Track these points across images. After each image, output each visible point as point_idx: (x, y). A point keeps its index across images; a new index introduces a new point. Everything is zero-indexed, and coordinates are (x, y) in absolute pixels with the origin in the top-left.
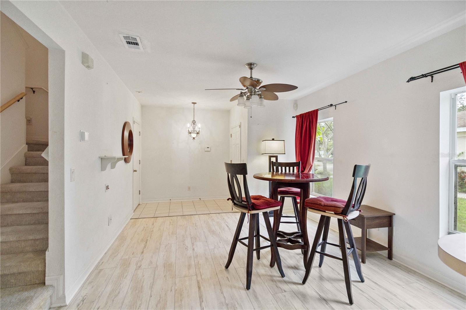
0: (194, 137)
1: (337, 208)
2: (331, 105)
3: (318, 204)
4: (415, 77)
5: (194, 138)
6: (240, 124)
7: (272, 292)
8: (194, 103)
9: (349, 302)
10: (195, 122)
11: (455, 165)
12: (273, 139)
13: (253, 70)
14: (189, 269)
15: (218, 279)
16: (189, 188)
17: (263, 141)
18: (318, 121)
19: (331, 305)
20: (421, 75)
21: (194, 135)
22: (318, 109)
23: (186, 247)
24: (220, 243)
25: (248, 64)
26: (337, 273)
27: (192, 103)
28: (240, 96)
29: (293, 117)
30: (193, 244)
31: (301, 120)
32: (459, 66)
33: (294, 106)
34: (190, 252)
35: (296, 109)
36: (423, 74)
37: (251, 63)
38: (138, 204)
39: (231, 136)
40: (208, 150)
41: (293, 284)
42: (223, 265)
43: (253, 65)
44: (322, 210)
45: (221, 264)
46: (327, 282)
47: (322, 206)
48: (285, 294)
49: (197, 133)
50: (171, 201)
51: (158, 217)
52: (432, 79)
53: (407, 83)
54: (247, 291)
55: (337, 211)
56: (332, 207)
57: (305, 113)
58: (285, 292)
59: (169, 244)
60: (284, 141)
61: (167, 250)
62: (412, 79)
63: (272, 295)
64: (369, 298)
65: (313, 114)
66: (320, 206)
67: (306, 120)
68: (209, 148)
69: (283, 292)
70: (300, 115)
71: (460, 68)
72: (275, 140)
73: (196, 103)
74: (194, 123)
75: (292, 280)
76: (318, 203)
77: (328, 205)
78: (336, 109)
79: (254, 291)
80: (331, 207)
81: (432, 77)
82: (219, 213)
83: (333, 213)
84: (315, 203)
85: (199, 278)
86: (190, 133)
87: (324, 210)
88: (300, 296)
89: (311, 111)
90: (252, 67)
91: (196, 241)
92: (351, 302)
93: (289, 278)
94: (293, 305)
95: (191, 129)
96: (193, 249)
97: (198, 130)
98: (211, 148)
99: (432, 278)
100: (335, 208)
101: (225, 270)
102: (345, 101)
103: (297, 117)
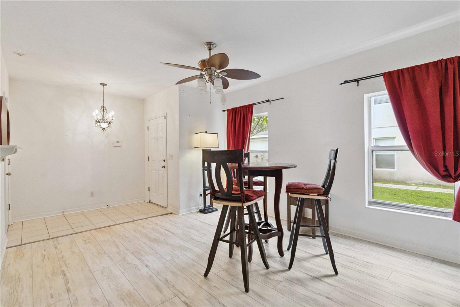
0: (104, 127)
1: (320, 190)
2: (268, 100)
3: (301, 189)
4: (348, 81)
5: (104, 129)
6: (165, 115)
7: (272, 287)
8: (104, 85)
9: (335, 274)
10: (104, 108)
11: (372, 150)
12: (206, 132)
13: (211, 51)
14: (160, 291)
15: (206, 292)
16: (92, 194)
17: (195, 134)
18: (253, 115)
19: (326, 281)
20: (353, 79)
21: (104, 125)
22: (253, 104)
23: (134, 266)
24: (175, 250)
25: (207, 43)
26: (304, 252)
27: (101, 84)
28: (200, 77)
29: (223, 111)
30: (142, 261)
31: (234, 114)
32: (382, 75)
33: (222, 101)
34: (144, 271)
35: (224, 103)
36: (355, 79)
37: (211, 43)
38: (8, 225)
39: (148, 128)
40: (117, 145)
41: (281, 273)
42: (198, 274)
43: (213, 45)
44: (306, 193)
45: (197, 274)
46: (304, 261)
47: (305, 189)
48: (282, 284)
49: (109, 123)
50: (64, 214)
51: (58, 237)
52: (358, 84)
53: (340, 85)
54: (247, 294)
55: (320, 192)
56: (316, 190)
57: (238, 107)
58: (281, 282)
59: (104, 268)
60: (217, 134)
61: (108, 277)
62: (346, 82)
63: (273, 289)
64: (342, 265)
65: (248, 108)
66: (304, 190)
67: (240, 114)
68: (119, 142)
69: (280, 283)
70: (233, 109)
71: (382, 76)
72: (208, 132)
73: (106, 85)
74: (103, 110)
75: (277, 269)
76: (300, 187)
77: (311, 188)
78: (270, 105)
79: (253, 291)
80: (314, 190)
81: (358, 83)
82: (146, 219)
83: (317, 194)
84: (298, 188)
85: (183, 299)
86: (99, 122)
87: (308, 193)
88: (297, 282)
89: (246, 106)
90: (211, 47)
91: (142, 256)
92: (337, 273)
93: (272, 268)
94: (299, 292)
95: (100, 117)
96: (147, 266)
97: (111, 119)
98: (121, 142)
99: (362, 239)
100: (318, 190)
101: (205, 279)
102: (282, 98)
103: (228, 110)
